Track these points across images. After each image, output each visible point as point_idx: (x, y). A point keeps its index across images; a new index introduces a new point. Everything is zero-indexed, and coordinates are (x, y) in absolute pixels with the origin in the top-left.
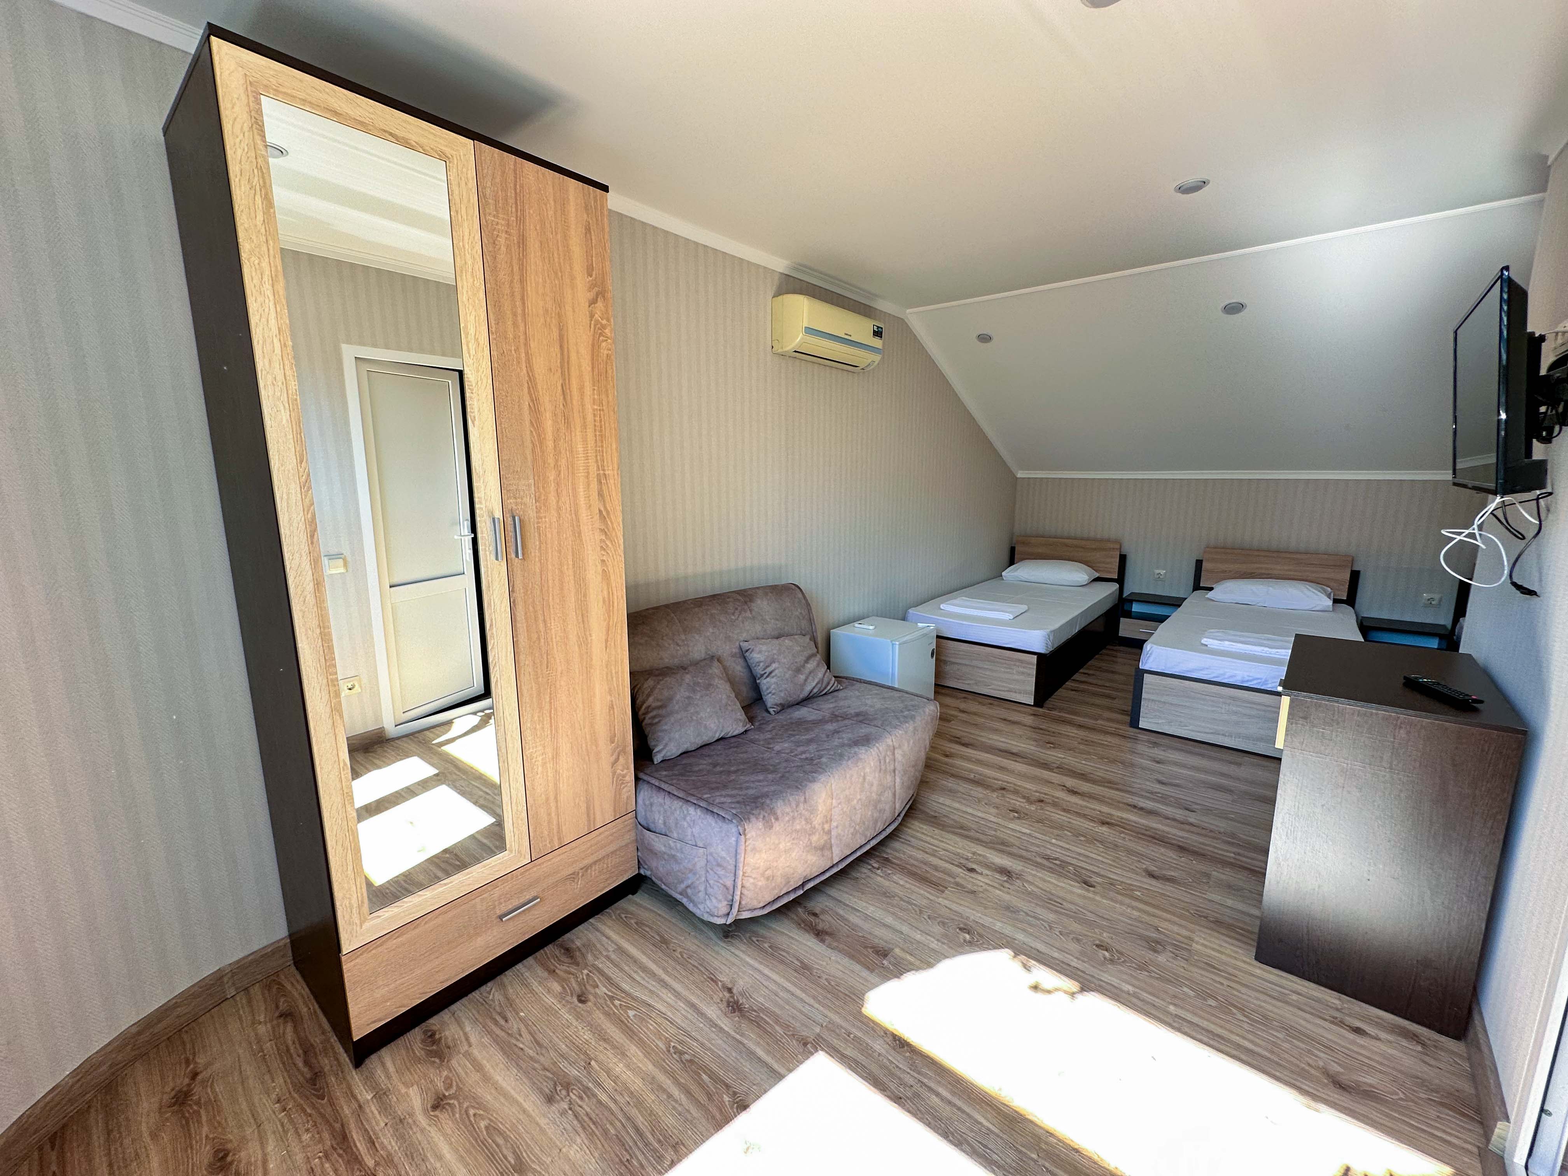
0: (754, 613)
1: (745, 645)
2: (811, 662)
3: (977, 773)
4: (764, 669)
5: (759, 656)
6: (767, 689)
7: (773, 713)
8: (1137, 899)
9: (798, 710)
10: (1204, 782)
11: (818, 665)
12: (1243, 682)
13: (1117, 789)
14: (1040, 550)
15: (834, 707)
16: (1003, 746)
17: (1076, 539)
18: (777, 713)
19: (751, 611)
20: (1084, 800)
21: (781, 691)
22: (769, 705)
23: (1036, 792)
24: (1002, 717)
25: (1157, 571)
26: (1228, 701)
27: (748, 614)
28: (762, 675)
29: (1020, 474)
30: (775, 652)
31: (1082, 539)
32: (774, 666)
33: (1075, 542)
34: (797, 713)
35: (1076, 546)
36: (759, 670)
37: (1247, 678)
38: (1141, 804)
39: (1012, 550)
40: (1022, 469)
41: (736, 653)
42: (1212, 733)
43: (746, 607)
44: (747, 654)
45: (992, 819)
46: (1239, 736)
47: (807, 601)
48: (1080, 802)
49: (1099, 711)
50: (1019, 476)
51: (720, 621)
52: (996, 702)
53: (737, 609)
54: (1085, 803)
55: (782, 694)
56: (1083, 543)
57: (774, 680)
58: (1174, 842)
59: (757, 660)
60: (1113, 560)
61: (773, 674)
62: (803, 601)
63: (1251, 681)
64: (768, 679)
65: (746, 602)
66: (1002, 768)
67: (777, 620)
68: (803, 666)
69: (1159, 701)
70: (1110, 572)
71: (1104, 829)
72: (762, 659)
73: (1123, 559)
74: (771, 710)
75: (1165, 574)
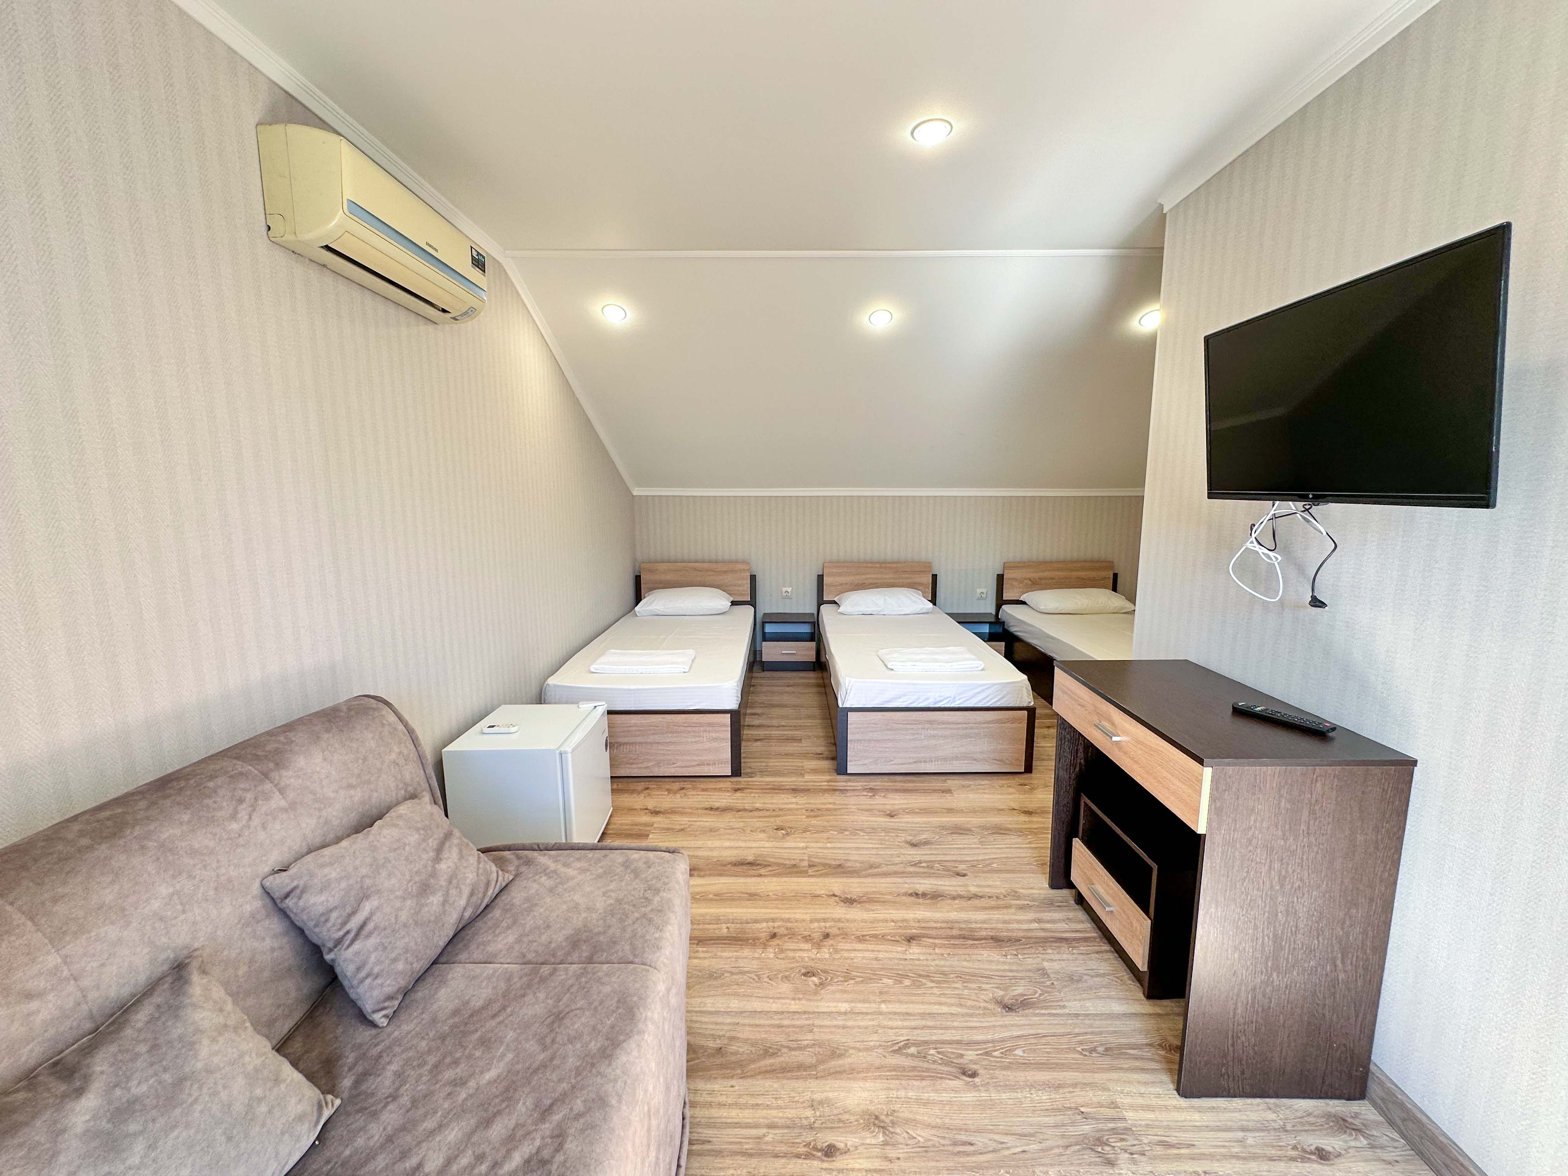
0: (291, 795)
1: (281, 882)
2: (445, 854)
3: (727, 921)
4: (344, 923)
5: (323, 898)
6: (358, 969)
7: (383, 1022)
8: (1025, 1065)
9: (443, 982)
10: (943, 828)
11: (461, 857)
12: (935, 703)
13: (886, 875)
14: (669, 577)
15: (519, 941)
16: (730, 855)
17: (703, 562)
18: (391, 1018)
19: (282, 791)
20: (868, 910)
21: (395, 960)
22: (368, 1006)
23: (812, 921)
24: (707, 805)
25: (784, 589)
26: (927, 726)
27: (277, 802)
28: (339, 942)
29: (636, 492)
30: (364, 871)
31: (710, 562)
32: (367, 908)
33: (705, 565)
34: (443, 993)
35: (707, 570)
36: (326, 934)
37: (939, 699)
38: (921, 888)
39: (638, 580)
40: (639, 486)
41: (253, 916)
42: (915, 762)
43: (268, 786)
44: (290, 903)
45: (794, 1006)
46: (938, 759)
47: (406, 725)
48: (866, 915)
49: (798, 763)
50: (635, 493)
51: (193, 852)
52: (687, 784)
53: (241, 801)
54: (871, 916)
55: (400, 966)
56: (713, 566)
57: (373, 941)
58: (984, 933)
59: (321, 909)
60: (744, 582)
61: (370, 926)
62: (401, 727)
63: (940, 701)
64: (357, 946)
65: (266, 775)
66: (753, 896)
67: (350, 786)
68: (433, 874)
69: (865, 740)
70: (742, 595)
71: (915, 951)
72: (333, 901)
73: (753, 578)
74: (378, 1018)
75: (792, 592)
